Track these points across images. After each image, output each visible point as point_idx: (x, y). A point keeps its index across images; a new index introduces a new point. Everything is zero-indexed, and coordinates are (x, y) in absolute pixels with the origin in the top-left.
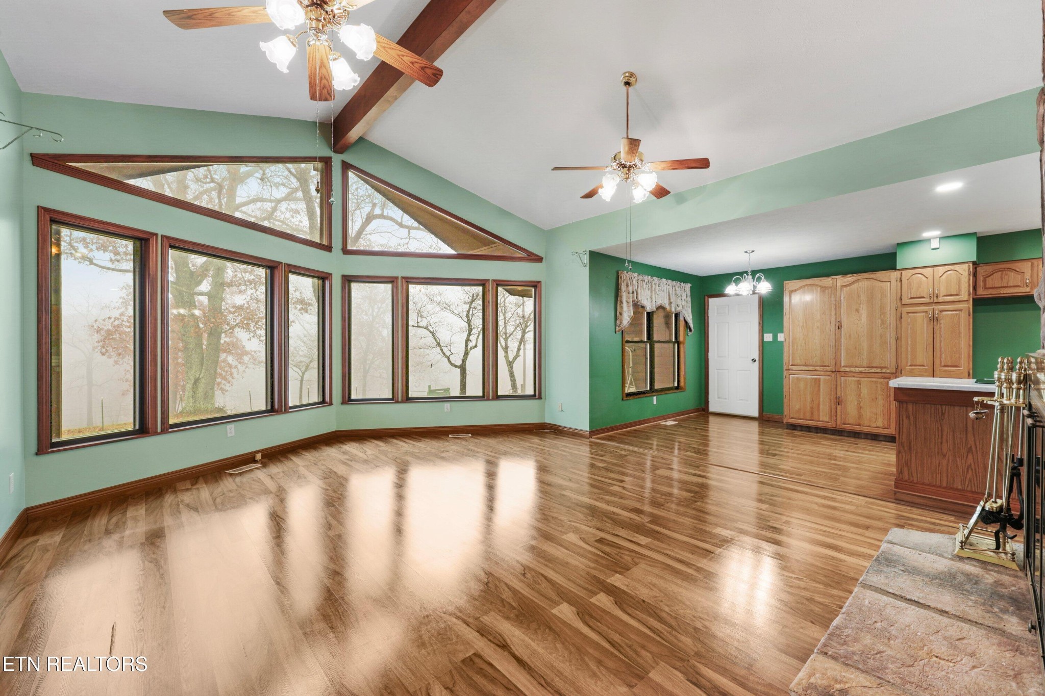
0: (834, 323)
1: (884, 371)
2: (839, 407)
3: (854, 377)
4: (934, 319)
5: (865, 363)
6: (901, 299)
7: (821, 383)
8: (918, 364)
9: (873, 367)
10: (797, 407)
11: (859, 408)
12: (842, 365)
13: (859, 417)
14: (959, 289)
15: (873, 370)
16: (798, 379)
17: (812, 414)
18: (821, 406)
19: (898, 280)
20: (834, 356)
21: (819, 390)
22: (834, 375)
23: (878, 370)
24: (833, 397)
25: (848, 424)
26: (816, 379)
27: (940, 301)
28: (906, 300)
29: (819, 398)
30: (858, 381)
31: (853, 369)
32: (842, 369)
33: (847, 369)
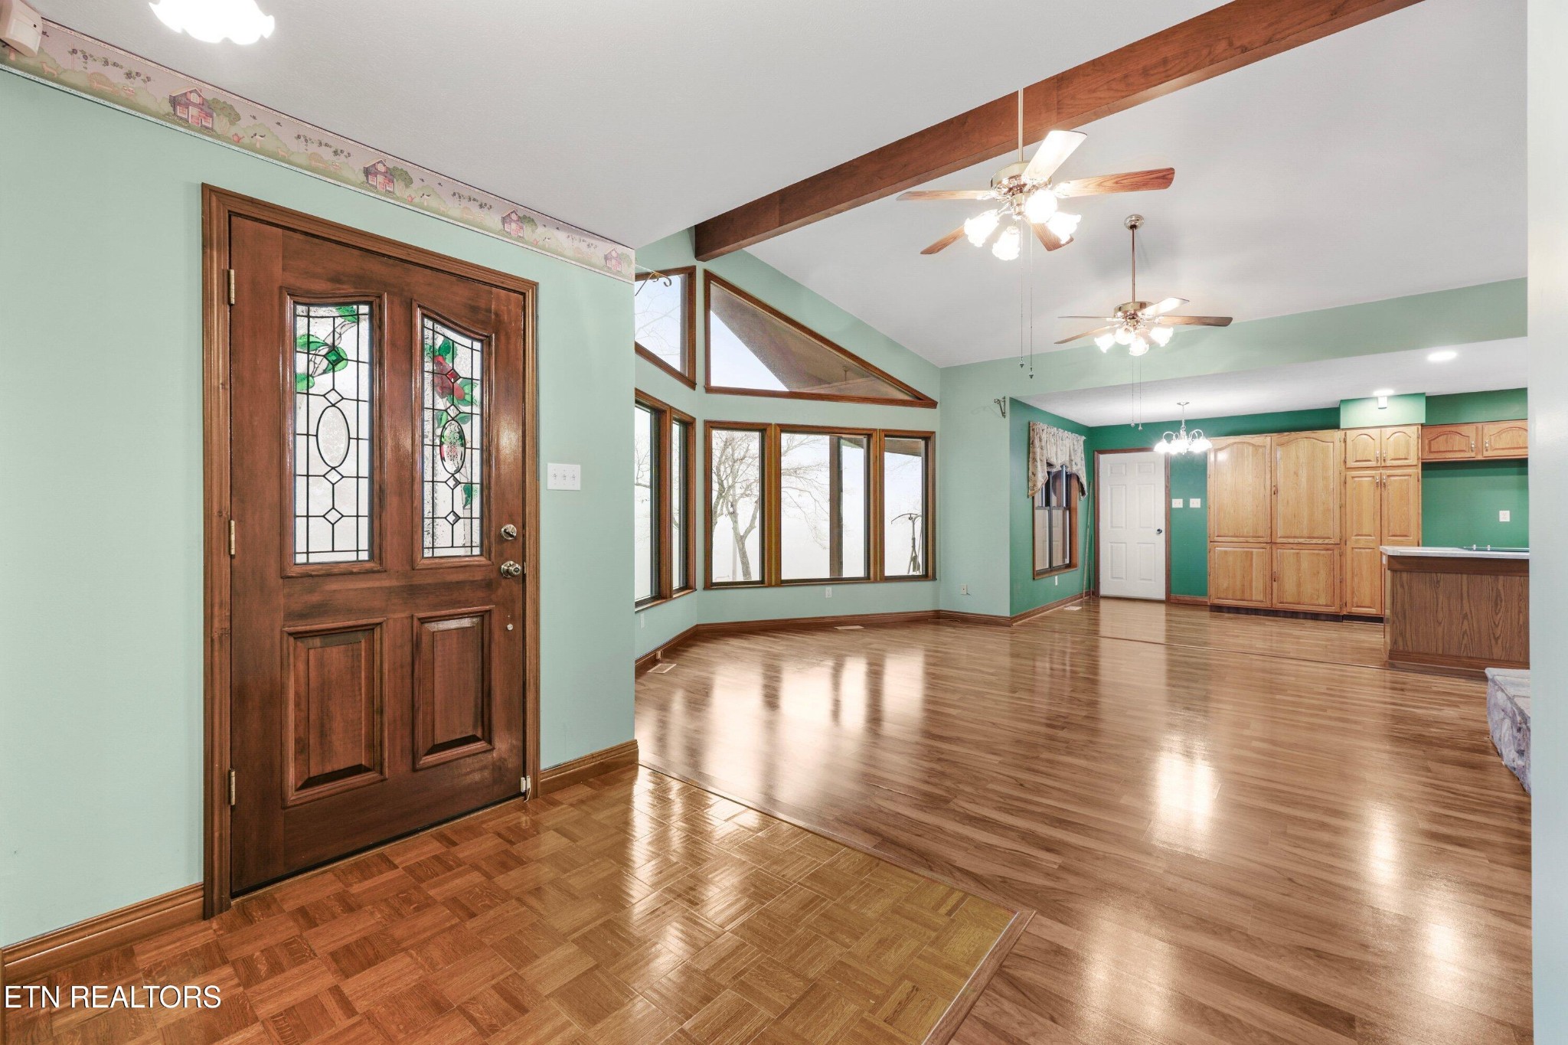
0: (1269, 488)
1: (1327, 541)
2: (1275, 584)
3: (1292, 549)
4: (1381, 485)
5: (1305, 533)
6: (1345, 462)
7: (1254, 557)
8: (1364, 533)
9: (1314, 538)
10: (1225, 585)
11: (1299, 585)
12: (1279, 536)
13: (1299, 593)
14: (1408, 453)
15: (1314, 541)
16: (1226, 552)
17: (1243, 592)
18: (1254, 583)
19: (1342, 440)
20: (1269, 525)
21: (1251, 565)
22: (1268, 546)
23: (1320, 541)
24: (1268, 574)
25: (1287, 603)
26: (1247, 552)
27: (1388, 465)
28: (1351, 464)
29: (1252, 575)
30: (1298, 553)
31: (1291, 540)
32: (1279, 540)
33: (1285, 540)
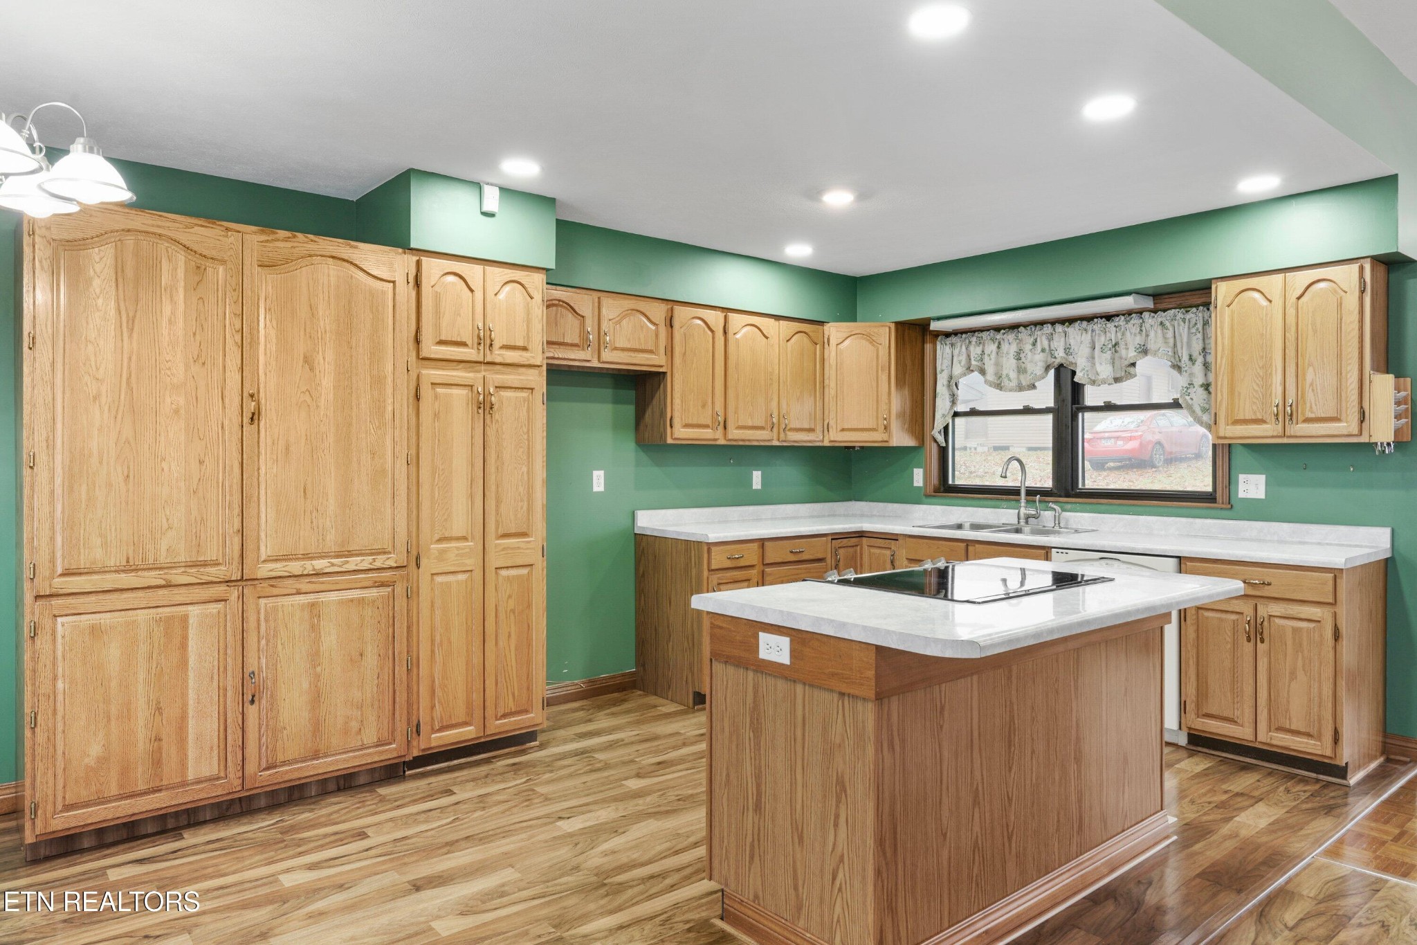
0: (237, 400)
1: (380, 561)
2: (252, 711)
3: (299, 593)
4: (484, 406)
5: (331, 541)
6: (417, 341)
7: (192, 633)
8: (455, 533)
9: (350, 554)
10: (95, 750)
11: (316, 698)
12: (263, 557)
13: (317, 727)
14: (528, 337)
15: (353, 563)
16: (95, 631)
17: (157, 761)
18: (191, 723)
19: (411, 279)
20: (237, 522)
21: (184, 663)
22: (234, 594)
23: (365, 562)
24: (232, 681)
25: (289, 762)
26: (169, 620)
27: (498, 360)
28: (431, 349)
29: (184, 695)
30: (313, 605)
31: (295, 567)
32: (264, 570)
33: (279, 568)
